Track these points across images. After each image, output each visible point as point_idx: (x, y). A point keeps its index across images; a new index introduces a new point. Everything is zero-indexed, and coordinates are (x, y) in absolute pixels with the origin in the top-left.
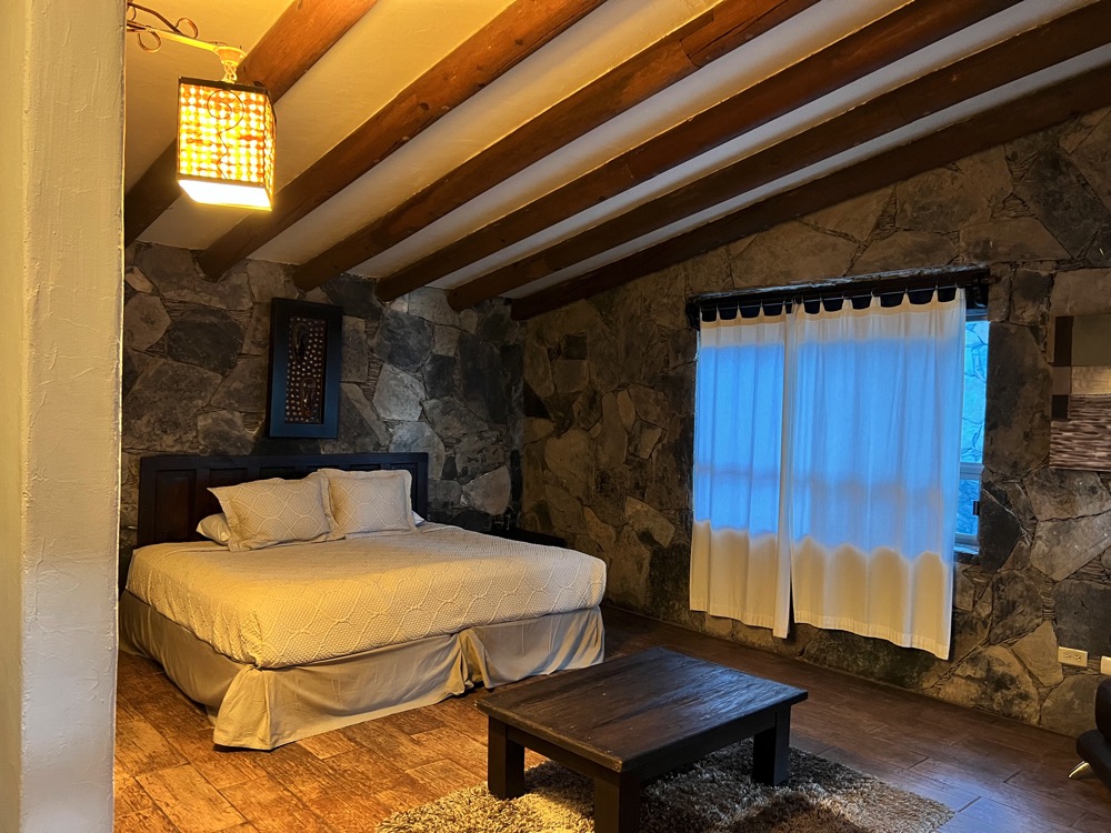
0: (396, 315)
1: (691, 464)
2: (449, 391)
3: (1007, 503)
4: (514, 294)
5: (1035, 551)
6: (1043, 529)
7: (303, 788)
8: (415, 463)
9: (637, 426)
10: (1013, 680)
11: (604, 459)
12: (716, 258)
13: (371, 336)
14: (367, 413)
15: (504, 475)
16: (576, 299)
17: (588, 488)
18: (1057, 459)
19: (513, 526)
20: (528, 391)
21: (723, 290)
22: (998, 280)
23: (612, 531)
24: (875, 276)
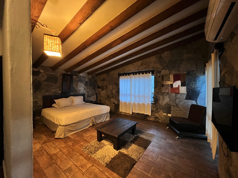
0: (80, 76)
1: (119, 94)
2: (88, 86)
3: (157, 97)
4: (96, 73)
5: (160, 102)
6: (161, 100)
7: (69, 144)
8: (83, 95)
9: (112, 89)
10: (158, 117)
11: (108, 93)
12: (121, 69)
13: (77, 78)
14: (76, 89)
15: (95, 96)
16: (104, 74)
17: (106, 97)
18: (163, 92)
19: (97, 103)
20: (98, 85)
21: (123, 72)
22: (155, 71)
23: (109, 103)
24: (141, 71)
